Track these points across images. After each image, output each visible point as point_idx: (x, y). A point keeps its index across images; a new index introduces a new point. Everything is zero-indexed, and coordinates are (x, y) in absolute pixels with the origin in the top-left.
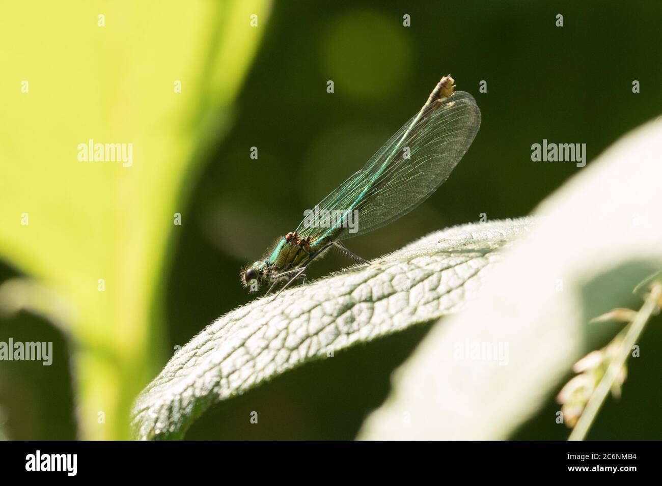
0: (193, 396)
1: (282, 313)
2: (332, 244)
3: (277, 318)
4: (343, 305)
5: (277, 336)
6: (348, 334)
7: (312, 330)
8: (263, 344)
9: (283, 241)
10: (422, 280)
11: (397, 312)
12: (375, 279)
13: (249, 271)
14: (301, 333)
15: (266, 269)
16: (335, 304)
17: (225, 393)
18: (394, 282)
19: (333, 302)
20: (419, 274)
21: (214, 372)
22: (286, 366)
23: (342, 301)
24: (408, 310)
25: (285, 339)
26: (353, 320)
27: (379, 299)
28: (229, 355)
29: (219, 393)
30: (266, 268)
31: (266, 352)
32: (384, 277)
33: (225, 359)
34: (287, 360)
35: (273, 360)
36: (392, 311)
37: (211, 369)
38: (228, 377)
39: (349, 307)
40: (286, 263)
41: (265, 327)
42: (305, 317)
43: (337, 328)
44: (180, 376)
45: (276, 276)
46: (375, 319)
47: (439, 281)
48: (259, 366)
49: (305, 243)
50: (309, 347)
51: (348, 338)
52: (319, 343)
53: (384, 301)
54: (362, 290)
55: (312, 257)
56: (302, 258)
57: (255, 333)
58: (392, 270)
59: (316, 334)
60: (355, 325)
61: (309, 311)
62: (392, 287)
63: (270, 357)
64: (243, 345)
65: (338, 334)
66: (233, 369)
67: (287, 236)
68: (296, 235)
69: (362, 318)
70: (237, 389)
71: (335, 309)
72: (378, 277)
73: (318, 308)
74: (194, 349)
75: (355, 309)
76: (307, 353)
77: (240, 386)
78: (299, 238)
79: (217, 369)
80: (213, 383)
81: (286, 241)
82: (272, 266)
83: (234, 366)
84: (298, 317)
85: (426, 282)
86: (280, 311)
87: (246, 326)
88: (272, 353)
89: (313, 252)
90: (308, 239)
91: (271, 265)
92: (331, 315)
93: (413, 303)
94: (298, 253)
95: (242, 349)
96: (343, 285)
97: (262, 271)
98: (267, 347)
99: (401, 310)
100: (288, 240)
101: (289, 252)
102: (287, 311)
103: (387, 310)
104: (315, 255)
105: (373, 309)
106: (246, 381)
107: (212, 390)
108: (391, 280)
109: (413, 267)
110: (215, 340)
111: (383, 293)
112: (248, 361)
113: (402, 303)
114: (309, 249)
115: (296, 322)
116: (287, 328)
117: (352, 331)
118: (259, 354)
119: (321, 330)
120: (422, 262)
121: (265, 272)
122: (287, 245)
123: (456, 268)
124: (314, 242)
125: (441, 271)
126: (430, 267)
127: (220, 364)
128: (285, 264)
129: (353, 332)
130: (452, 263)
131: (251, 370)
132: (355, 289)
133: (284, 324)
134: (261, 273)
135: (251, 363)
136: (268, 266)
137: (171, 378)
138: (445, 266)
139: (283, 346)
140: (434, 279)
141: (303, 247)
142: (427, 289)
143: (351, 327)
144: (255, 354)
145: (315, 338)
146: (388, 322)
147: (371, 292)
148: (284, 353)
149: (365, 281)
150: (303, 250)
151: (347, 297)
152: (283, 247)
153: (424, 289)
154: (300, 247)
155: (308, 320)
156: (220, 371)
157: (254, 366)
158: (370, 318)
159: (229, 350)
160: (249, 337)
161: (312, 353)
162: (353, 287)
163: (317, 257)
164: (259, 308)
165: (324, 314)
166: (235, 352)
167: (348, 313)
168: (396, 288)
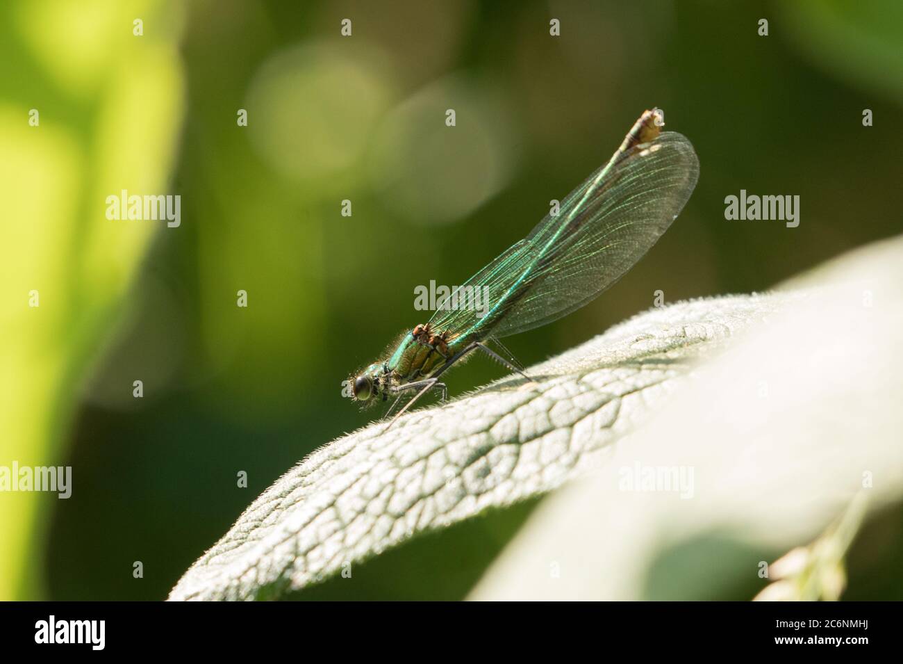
0: (256, 581)
1: (392, 456)
2: (477, 345)
3: (382, 466)
4: (475, 449)
5: (377, 495)
6: (478, 495)
7: (428, 489)
8: (359, 504)
9: (409, 337)
10: (592, 411)
11: (551, 462)
12: (525, 407)
13: (359, 378)
14: (412, 492)
15: (384, 377)
16: (464, 448)
17: (301, 579)
18: (553, 413)
19: (461, 443)
20: (589, 400)
21: (287, 546)
22: (387, 542)
23: (477, 441)
24: (566, 459)
25: (388, 500)
26: (486, 472)
27: (529, 440)
28: (312, 519)
29: (291, 578)
30: (383, 375)
31: (361, 518)
32: (540, 404)
33: (305, 525)
34: (389, 533)
35: (369, 532)
36: (545, 459)
37: (284, 540)
38: (305, 554)
39: (482, 452)
40: (412, 369)
41: (365, 479)
42: (420, 465)
43: (463, 485)
44: (254, 540)
45: (396, 387)
46: (519, 472)
47: (617, 412)
48: (350, 540)
49: (441, 341)
50: (420, 515)
51: (477, 501)
52: (435, 510)
53: (535, 443)
54: (504, 426)
55: (451, 361)
56: (434, 364)
57: (350, 487)
58: (553, 394)
59: (433, 494)
60: (489, 480)
61: (427, 457)
62: (549, 420)
63: (365, 528)
64: (332, 505)
65: (463, 494)
66: (315, 542)
67: (416, 329)
68: (427, 329)
69: (500, 470)
70: (317, 574)
71: (462, 455)
72: (532, 403)
73: (440, 454)
74: (277, 498)
75: (492, 455)
76: (417, 522)
77: (321, 569)
78: (432, 333)
79: (292, 541)
80: (284, 564)
81: (413, 337)
82: (392, 374)
83: (317, 538)
84: (411, 465)
85: (598, 414)
86: (390, 454)
87: (343, 472)
88: (370, 520)
89: (452, 355)
90: (446, 336)
91: (390, 371)
92: (456, 465)
93: (575, 446)
94: (429, 355)
95: (331, 510)
96: (480, 416)
97: (378, 379)
98: (363, 511)
99: (557, 459)
100: (415, 337)
101: (416, 354)
102: (398, 454)
103: (537, 458)
104: (453, 359)
105: (518, 455)
106: (329, 562)
107: (282, 574)
108: (549, 410)
109: (583, 388)
110: (304, 486)
111: (535, 430)
112: (335, 531)
113: (560, 447)
114: (445, 350)
115: (408, 473)
116: (393, 483)
117: (484, 490)
118: (353, 520)
119: (440, 487)
120: (596, 378)
121: (381, 381)
122: (414, 343)
123: (645, 392)
124: (454, 340)
125: (622, 396)
126: (609, 389)
127: (297, 533)
128: (409, 371)
129: (487, 491)
130: (640, 384)
131: (338, 547)
132: (496, 422)
133: (389, 476)
134: (377, 382)
135: (339, 536)
136: (386, 372)
137: (241, 541)
138: (629, 388)
139: (385, 512)
140: (609, 409)
141: (437, 347)
142: (598, 425)
143: (483, 483)
144: (347, 519)
145: (430, 501)
146: (536, 478)
147: (519, 429)
148: (385, 522)
149: (512, 411)
150: (437, 351)
151: (483, 436)
152: (407, 346)
153: (593, 425)
154: (432, 348)
155: (424, 472)
156: (296, 546)
157: (343, 541)
158: (513, 469)
159: (312, 512)
160: (341, 493)
161: (424, 523)
162: (492, 420)
163: (457, 361)
164: (366, 443)
165: (448, 462)
166: (319, 516)
167: (481, 463)
168: (556, 422)
